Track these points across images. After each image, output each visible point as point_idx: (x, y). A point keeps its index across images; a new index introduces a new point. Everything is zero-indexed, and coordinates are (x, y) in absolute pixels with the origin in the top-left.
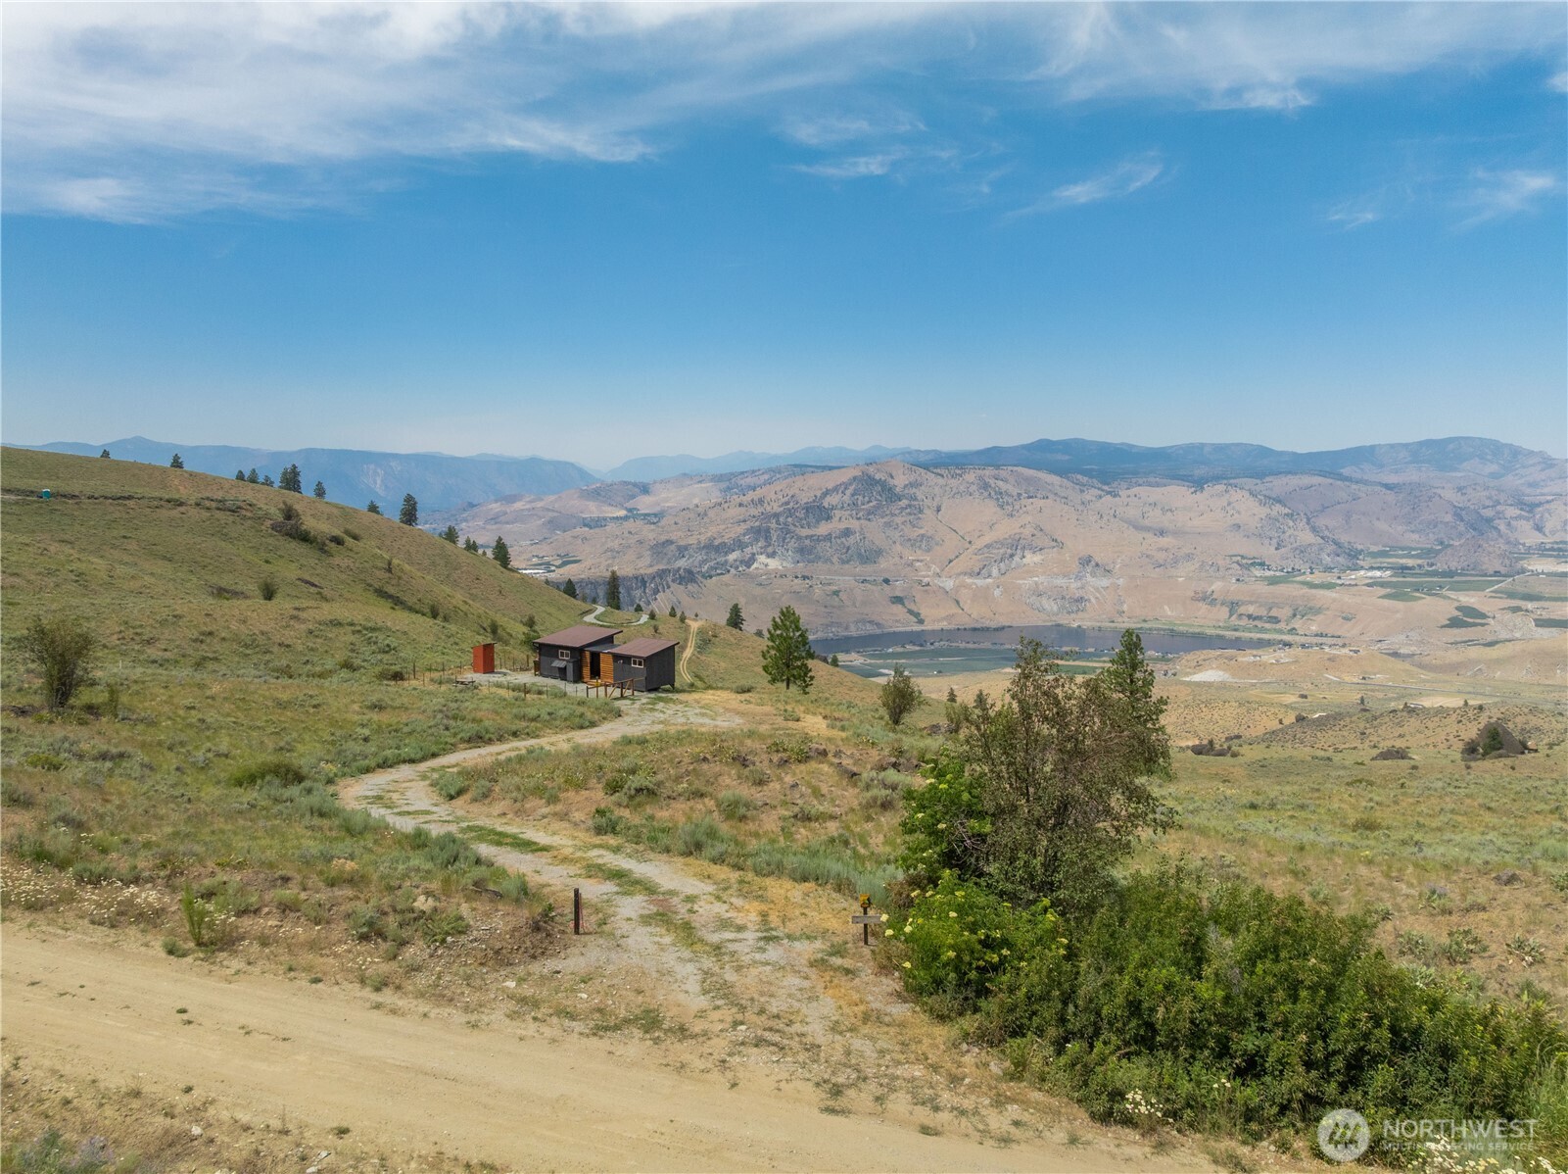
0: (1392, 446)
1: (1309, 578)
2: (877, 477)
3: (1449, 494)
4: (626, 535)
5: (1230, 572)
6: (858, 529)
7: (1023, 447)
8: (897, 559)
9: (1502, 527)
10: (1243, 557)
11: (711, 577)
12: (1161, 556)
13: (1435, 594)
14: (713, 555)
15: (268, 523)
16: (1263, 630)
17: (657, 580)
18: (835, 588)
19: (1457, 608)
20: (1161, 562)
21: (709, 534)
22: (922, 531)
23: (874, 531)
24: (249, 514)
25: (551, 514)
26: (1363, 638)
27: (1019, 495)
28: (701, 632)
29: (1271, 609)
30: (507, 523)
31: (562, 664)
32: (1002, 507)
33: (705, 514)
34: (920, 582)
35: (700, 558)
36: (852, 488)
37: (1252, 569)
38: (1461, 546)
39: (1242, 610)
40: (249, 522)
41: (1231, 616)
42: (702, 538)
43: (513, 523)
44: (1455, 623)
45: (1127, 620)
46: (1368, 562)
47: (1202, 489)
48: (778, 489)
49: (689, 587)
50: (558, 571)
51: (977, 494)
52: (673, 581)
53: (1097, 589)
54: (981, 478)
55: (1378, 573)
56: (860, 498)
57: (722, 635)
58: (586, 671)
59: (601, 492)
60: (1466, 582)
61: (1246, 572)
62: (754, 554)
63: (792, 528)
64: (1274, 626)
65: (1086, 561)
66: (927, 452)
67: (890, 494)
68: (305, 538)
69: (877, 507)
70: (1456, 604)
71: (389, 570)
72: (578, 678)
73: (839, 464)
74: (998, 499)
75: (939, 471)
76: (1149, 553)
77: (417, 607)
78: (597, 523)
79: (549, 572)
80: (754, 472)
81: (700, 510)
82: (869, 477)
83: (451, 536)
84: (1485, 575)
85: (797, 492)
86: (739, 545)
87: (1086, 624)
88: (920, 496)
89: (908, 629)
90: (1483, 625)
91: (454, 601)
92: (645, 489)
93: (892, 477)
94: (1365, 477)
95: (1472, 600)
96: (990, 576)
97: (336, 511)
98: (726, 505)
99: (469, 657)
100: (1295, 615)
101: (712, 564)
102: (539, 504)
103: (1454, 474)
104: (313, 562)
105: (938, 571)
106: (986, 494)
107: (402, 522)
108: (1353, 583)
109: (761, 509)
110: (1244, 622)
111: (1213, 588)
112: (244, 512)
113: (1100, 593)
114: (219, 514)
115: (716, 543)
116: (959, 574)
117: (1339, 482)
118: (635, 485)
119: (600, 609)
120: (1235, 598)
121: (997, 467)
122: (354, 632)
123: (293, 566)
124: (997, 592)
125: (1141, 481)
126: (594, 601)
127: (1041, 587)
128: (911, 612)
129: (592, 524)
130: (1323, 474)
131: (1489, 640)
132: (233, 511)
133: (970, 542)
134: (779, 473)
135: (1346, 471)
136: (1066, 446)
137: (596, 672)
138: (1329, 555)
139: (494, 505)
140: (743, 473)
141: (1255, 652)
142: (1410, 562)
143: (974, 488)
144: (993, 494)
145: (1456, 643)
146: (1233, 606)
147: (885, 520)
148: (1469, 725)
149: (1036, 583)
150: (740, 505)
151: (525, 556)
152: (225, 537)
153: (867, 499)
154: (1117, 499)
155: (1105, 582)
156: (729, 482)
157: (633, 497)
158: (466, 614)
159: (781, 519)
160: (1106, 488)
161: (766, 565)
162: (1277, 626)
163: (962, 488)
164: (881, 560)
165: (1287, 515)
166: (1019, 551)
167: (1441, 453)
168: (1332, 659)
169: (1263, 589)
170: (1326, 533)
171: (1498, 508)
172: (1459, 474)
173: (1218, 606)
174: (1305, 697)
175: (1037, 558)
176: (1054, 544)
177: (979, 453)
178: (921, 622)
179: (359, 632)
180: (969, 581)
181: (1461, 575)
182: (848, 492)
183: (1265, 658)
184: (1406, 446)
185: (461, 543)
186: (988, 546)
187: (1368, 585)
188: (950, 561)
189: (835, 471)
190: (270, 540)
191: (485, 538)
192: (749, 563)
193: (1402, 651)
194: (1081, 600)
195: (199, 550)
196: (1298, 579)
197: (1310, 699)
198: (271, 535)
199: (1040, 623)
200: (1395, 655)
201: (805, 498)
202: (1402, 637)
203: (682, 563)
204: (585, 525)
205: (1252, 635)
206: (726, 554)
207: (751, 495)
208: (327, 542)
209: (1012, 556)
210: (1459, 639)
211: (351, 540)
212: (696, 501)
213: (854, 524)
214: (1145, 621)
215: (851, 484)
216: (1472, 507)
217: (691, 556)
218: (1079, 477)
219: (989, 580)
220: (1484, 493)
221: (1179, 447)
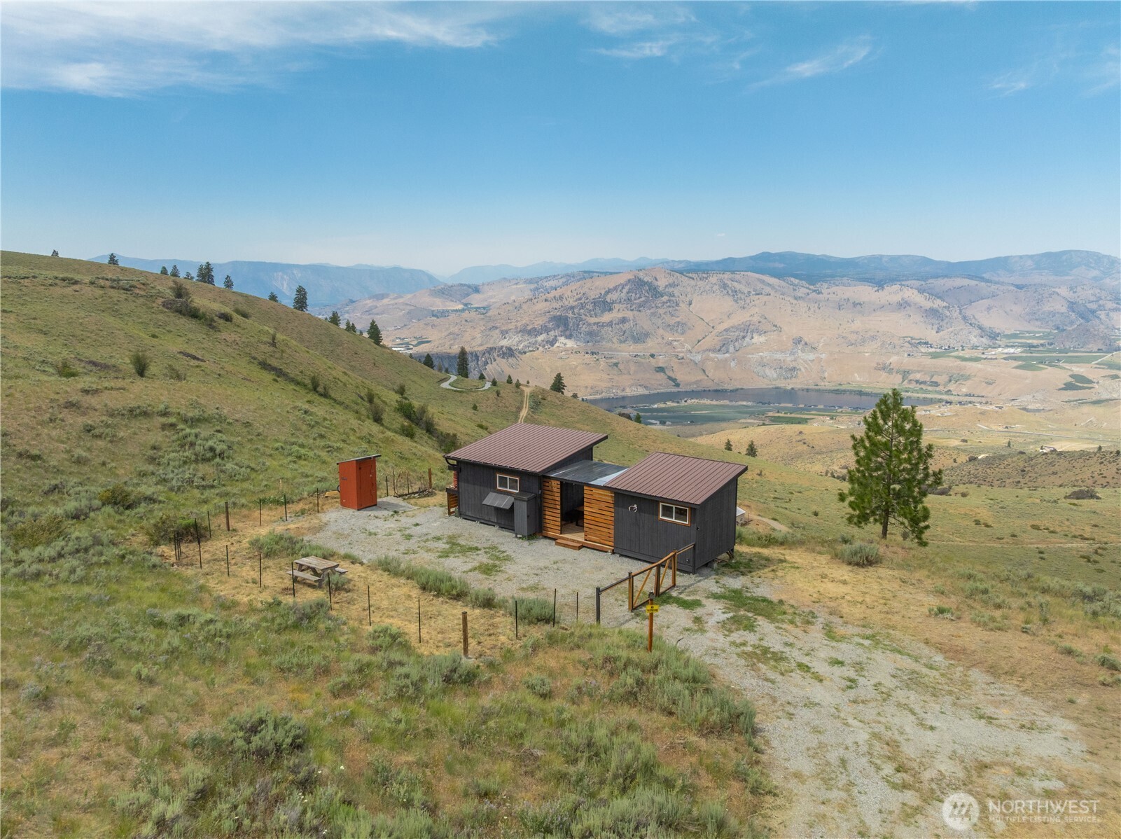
0: (1021, 257)
1: (961, 354)
2: (645, 280)
3: (1064, 291)
4: (463, 322)
5: (904, 349)
6: (631, 318)
7: (752, 258)
8: (660, 340)
9: (1103, 317)
10: (912, 338)
11: (525, 353)
12: (853, 337)
13: (1054, 366)
14: (526, 337)
15: (160, 301)
16: (926, 392)
17: (487, 355)
18: (615, 361)
19: (1071, 376)
20: (853, 342)
21: (524, 321)
22: (678, 320)
23: (643, 320)
24: (142, 293)
25: (409, 307)
26: (1001, 397)
27: (749, 292)
28: (533, 395)
29: (932, 376)
30: (377, 314)
31: (504, 502)
32: (736, 301)
33: (521, 307)
34: (677, 356)
35: (517, 339)
36: (627, 288)
37: (919, 346)
38: (1074, 330)
39: (912, 377)
40: (142, 300)
41: (903, 381)
42: (519, 324)
43: (382, 314)
44: (1069, 387)
45: (827, 384)
46: (1004, 341)
47: (883, 288)
48: (573, 288)
49: (510, 360)
50: (415, 348)
51: (718, 291)
52: (498, 356)
53: (805, 361)
54: (721, 280)
55: (1012, 350)
56: (633, 295)
57: (549, 398)
58: (553, 518)
59: (445, 291)
60: (1077, 357)
61: (915, 349)
62: (556, 336)
63: (583, 317)
64: (935, 388)
65: (798, 341)
66: (680, 262)
67: (655, 292)
68: (194, 314)
69: (645, 302)
70: (1070, 373)
71: (274, 344)
72: (537, 530)
73: (616, 271)
74: (734, 296)
75: (690, 275)
76: (844, 335)
77: (299, 379)
78: (443, 314)
79: (408, 349)
80: (555, 276)
81: (517, 304)
82: (640, 280)
83: (335, 320)
84: (1091, 352)
85: (587, 291)
86: (546, 330)
87: (798, 386)
88: (677, 293)
89: (669, 390)
90: (1090, 388)
91: (334, 373)
92: (476, 290)
93: (656, 280)
94: (1001, 280)
95: (1082, 370)
96: (727, 352)
97: (240, 299)
98: (536, 301)
99: (334, 479)
100: (950, 381)
101: (526, 343)
102: (401, 300)
103: (1066, 278)
104: (200, 337)
105: (690, 348)
106: (725, 292)
107: (296, 308)
108: (994, 357)
109: (561, 304)
110: (913, 386)
111: (891, 360)
112: (137, 291)
113: (807, 364)
114: (112, 292)
115: (529, 328)
116: (705, 351)
117: (983, 284)
118: (469, 286)
119: (453, 378)
120: (907, 368)
121: (733, 272)
122: (164, 427)
123: (180, 340)
124: (733, 364)
125: (837, 283)
126: (447, 371)
127: (765, 360)
128: (670, 378)
129: (439, 315)
130: (970, 277)
131: (1094, 399)
132: (127, 290)
133: (713, 327)
134: (573, 277)
135: (986, 276)
136: (781, 257)
137: (573, 516)
138: (975, 337)
139: (368, 302)
140: (546, 277)
141: (925, 408)
142: (1035, 342)
143: (716, 287)
144: (730, 291)
145: (1069, 402)
146: (905, 374)
147: (652, 310)
148: (1110, 466)
149: (761, 357)
150: (546, 300)
151: (391, 338)
152: (116, 313)
153: (638, 296)
154: (821, 295)
155: (812, 356)
156: (537, 284)
157: (468, 295)
158: (345, 385)
159: (576, 311)
160: (812, 287)
161: (565, 344)
162: (938, 389)
163: (708, 288)
164: (649, 340)
165: (945, 307)
166: (749, 334)
167: (1057, 262)
168: (983, 413)
169: (928, 361)
170: (973, 321)
171: (1101, 302)
172: (1070, 278)
173: (894, 374)
174: (966, 441)
175: (763, 339)
176: (775, 328)
177: (718, 262)
178: (677, 385)
179: (173, 425)
180: (712, 355)
181: (1073, 351)
182: (625, 291)
183: (933, 412)
184: (1031, 257)
185: (343, 326)
186: (726, 330)
187: (1005, 359)
188: (699, 342)
189: (615, 276)
190: (161, 317)
191: (362, 325)
192: (552, 343)
193: (1029, 407)
194: (794, 369)
195: (81, 324)
196: (953, 354)
197: (969, 443)
198: (162, 312)
199: (764, 386)
200: (1025, 409)
201: (593, 295)
202: (1030, 397)
203: (504, 343)
204: (434, 316)
205: (919, 395)
206: (536, 336)
207: (553, 293)
208: (216, 318)
209: (744, 337)
210: (1072, 399)
211: (240, 317)
212: (513, 298)
213: (629, 314)
214: (840, 385)
215: (626, 285)
216: (1081, 302)
217: (510, 338)
218: (792, 279)
219: (727, 355)
220: (1090, 292)
221: (865, 258)
